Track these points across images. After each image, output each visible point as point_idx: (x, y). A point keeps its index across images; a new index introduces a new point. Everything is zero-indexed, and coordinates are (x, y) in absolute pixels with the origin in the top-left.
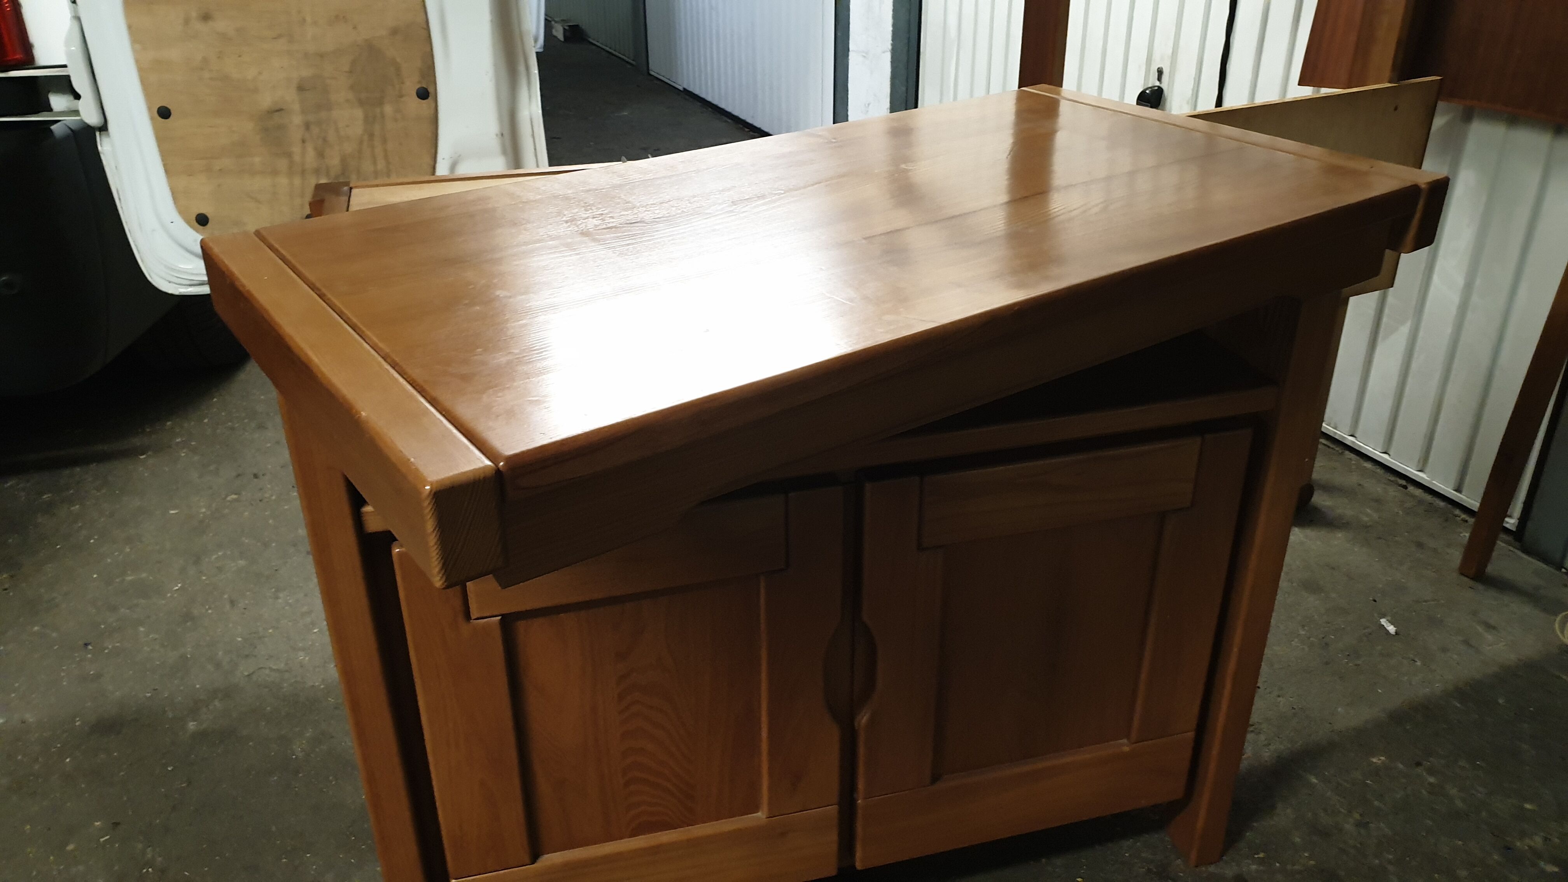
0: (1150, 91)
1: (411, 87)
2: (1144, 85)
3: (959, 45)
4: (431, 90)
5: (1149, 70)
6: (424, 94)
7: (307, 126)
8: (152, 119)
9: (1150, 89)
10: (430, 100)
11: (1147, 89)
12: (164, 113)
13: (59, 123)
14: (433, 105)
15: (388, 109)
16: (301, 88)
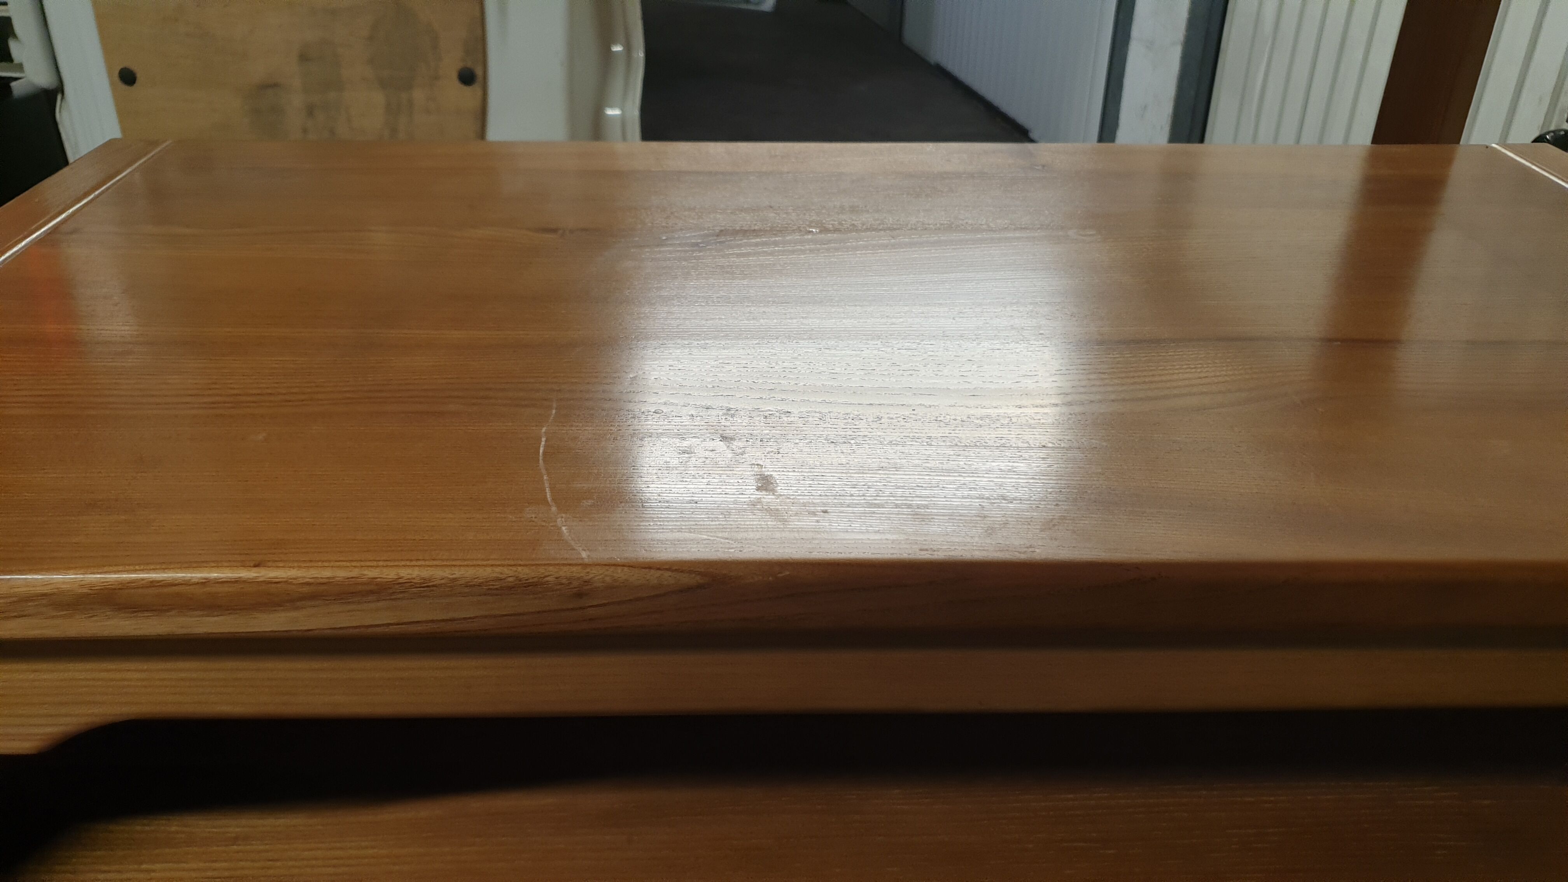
0: (1552, 137)
1: (450, 67)
2: (1542, 128)
3: (1273, 44)
4: (479, 72)
5: (1556, 105)
6: (467, 78)
7: (310, 111)
8: (112, 84)
9: (1552, 134)
10: (476, 88)
11: (1548, 133)
12: (128, 77)
13: (20, 81)
14: (479, 93)
15: (419, 95)
16: (304, 58)
